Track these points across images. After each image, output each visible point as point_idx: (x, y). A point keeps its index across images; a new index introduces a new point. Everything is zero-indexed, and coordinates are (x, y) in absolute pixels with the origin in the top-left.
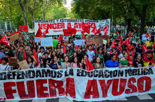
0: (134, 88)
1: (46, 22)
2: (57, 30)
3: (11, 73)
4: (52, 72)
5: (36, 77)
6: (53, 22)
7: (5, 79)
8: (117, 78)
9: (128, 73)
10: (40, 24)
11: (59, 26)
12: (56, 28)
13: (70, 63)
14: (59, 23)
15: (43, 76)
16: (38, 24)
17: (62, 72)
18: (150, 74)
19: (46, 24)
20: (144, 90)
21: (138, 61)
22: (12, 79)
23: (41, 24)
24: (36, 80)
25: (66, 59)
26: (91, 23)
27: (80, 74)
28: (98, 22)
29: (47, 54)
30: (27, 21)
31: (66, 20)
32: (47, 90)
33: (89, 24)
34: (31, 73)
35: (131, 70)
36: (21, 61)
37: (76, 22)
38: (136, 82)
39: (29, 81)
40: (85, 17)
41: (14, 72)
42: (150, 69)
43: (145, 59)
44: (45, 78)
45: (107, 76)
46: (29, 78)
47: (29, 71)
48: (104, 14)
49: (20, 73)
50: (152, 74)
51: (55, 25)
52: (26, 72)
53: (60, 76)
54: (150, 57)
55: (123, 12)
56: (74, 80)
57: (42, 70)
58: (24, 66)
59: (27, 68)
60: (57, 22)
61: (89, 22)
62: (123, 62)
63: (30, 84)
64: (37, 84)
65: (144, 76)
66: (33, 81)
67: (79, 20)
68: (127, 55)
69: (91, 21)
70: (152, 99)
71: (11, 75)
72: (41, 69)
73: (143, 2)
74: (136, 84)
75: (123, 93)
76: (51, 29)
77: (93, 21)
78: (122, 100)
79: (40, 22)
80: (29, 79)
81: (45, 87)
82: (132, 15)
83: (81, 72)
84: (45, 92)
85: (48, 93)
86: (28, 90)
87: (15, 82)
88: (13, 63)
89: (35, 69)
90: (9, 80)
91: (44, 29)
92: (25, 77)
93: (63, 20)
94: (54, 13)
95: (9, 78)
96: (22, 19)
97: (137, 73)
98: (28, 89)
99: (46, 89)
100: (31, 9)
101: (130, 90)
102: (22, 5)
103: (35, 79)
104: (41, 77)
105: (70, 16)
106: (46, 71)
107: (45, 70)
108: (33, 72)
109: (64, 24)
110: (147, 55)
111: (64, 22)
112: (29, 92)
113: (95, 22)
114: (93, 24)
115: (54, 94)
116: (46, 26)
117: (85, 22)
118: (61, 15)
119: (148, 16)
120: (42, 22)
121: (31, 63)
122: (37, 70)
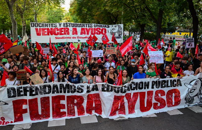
0: (162, 102)
1: (45, 27)
2: (59, 36)
3: (22, 88)
4: (71, 86)
5: (52, 93)
6: (54, 26)
7: (14, 96)
8: (143, 90)
9: (156, 85)
10: (37, 29)
11: (63, 31)
12: (58, 34)
13: (92, 76)
14: (63, 29)
15: (61, 92)
16: (36, 29)
17: (83, 87)
18: (178, 86)
19: (46, 29)
20: (173, 104)
21: (166, 74)
22: (22, 95)
23: (40, 29)
24: (52, 97)
25: (86, 72)
26: (101, 28)
27: (105, 89)
28: (109, 27)
29: (63, 66)
30: (16, 24)
31: (71, 24)
32: (64, 108)
33: (98, 30)
34: (47, 88)
35: (159, 82)
36: (33, 75)
37: (83, 27)
38: (164, 95)
39: (44, 98)
40: (88, 20)
41: (26, 87)
42: (179, 80)
43: (173, 70)
44: (62, 94)
45: (133, 88)
46: (44, 94)
47: (45, 85)
48: (112, 17)
49: (34, 88)
50: (180, 86)
51: (57, 31)
52: (40, 87)
53: (80, 91)
54: (178, 68)
55: (135, 16)
56: (99, 95)
57: (60, 85)
58: (37, 80)
59: (41, 82)
60: (60, 27)
61: (98, 27)
62: (150, 74)
63: (45, 101)
64: (52, 102)
65: (173, 88)
66: (48, 97)
67: (86, 25)
68: (154, 66)
69: (100, 25)
70: (182, 113)
71: (22, 91)
72: (58, 84)
73: (160, 5)
74: (164, 97)
75: (151, 109)
76: (52, 35)
77: (104, 26)
78: (151, 117)
79: (37, 27)
80: (43, 96)
81: (62, 104)
82: (146, 20)
83: (106, 87)
84: (62, 110)
85: (66, 112)
86: (42, 109)
87: (27, 100)
88: (22, 77)
89: (52, 84)
90: (19, 97)
91: (42, 35)
92: (38, 93)
93: (66, 24)
94: (47, 15)
95: (19, 95)
96: (8, 21)
97: (165, 84)
98: (42, 107)
99: (63, 106)
100: (20, 9)
101: (158, 103)
102: (10, 3)
103: (51, 95)
104: (58, 93)
105: (66, 18)
106: (65, 86)
107: (63, 84)
108: (49, 86)
109: (68, 29)
110: (175, 67)
111: (68, 27)
112: (42, 111)
113: (106, 27)
114: (104, 30)
115: (72, 113)
116: (46, 32)
117: (94, 27)
118: (56, 17)
119: (164, 22)
120: (41, 26)
121: (45, 78)
122: (54, 85)
